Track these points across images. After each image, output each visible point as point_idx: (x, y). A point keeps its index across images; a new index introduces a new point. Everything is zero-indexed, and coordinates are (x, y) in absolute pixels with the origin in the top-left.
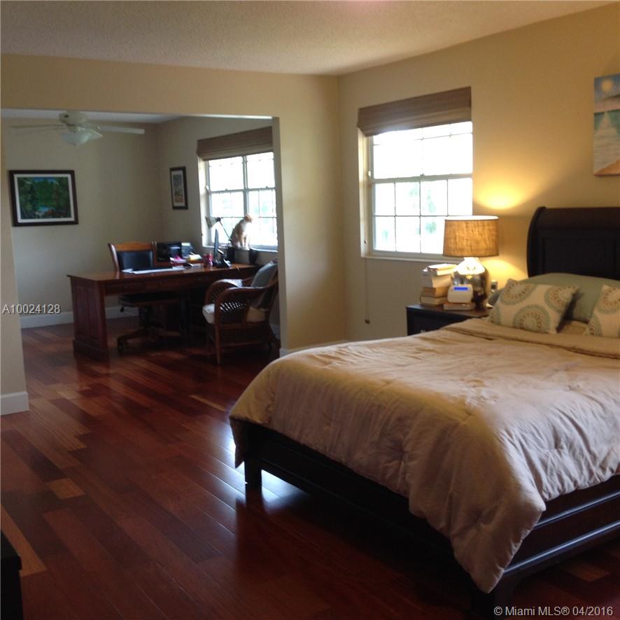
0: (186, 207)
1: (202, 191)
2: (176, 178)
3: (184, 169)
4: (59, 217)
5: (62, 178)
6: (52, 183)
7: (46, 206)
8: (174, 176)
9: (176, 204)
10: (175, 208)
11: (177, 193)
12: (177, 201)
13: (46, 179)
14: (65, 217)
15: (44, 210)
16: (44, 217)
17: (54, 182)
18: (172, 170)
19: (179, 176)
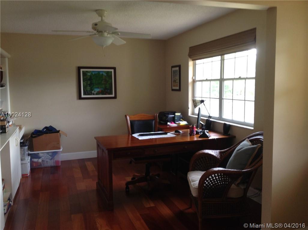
0: (179, 90)
1: (190, 80)
2: (175, 72)
3: (179, 66)
4: (105, 94)
5: (108, 72)
6: (102, 74)
7: (98, 88)
8: (174, 71)
9: (174, 88)
10: (173, 90)
11: (175, 81)
12: (174, 86)
13: (99, 72)
14: (109, 94)
15: (97, 90)
16: (97, 94)
17: (104, 74)
18: (173, 67)
19: (176, 71)
